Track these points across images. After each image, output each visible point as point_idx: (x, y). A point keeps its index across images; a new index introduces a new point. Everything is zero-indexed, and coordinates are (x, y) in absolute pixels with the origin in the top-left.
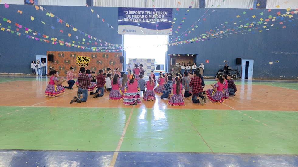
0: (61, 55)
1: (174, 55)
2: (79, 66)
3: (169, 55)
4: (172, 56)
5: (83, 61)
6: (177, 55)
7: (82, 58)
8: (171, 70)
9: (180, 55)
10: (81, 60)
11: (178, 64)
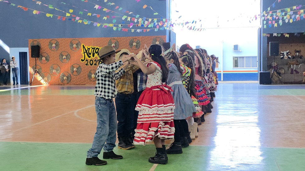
0: (54, 45)
1: (275, 34)
2: (87, 64)
3: (265, 35)
4: (271, 38)
5: (93, 56)
6: (282, 34)
7: (91, 49)
8: (270, 67)
9: (287, 36)
10: (90, 54)
11: (285, 53)
